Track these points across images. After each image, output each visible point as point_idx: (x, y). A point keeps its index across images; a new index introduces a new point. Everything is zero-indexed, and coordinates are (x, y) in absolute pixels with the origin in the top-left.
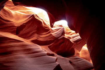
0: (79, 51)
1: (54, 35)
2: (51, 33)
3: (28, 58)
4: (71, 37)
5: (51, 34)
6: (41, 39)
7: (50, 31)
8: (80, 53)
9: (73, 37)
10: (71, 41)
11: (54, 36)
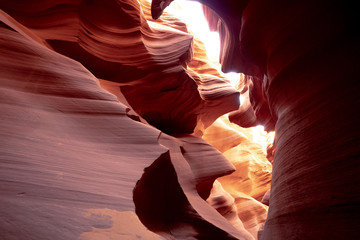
0: (206, 127)
1: (151, 52)
2: (142, 40)
3: (45, 110)
4: (201, 79)
5: (142, 44)
6: (94, 50)
7: (141, 29)
8: (206, 132)
9: (208, 82)
10: (200, 92)
11: (150, 55)
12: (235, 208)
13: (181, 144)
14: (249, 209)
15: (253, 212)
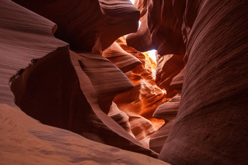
12: (129, 124)
13: (80, 58)
14: (139, 125)
15: (142, 128)
